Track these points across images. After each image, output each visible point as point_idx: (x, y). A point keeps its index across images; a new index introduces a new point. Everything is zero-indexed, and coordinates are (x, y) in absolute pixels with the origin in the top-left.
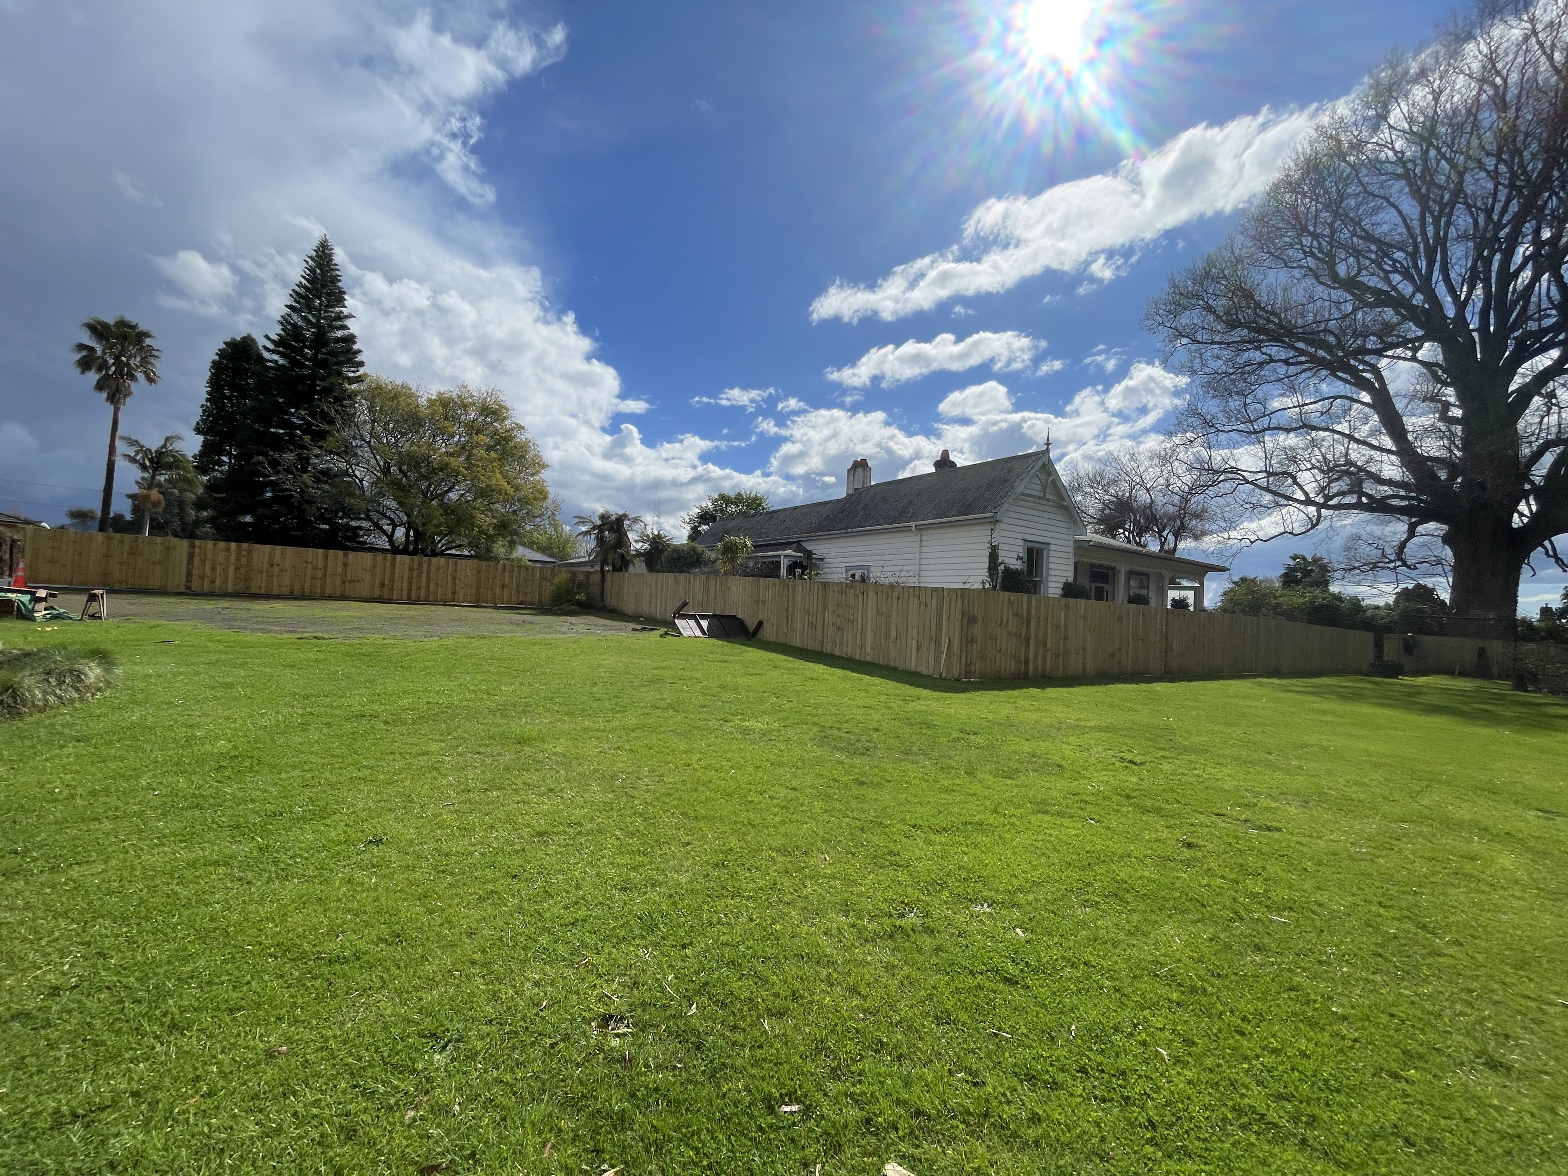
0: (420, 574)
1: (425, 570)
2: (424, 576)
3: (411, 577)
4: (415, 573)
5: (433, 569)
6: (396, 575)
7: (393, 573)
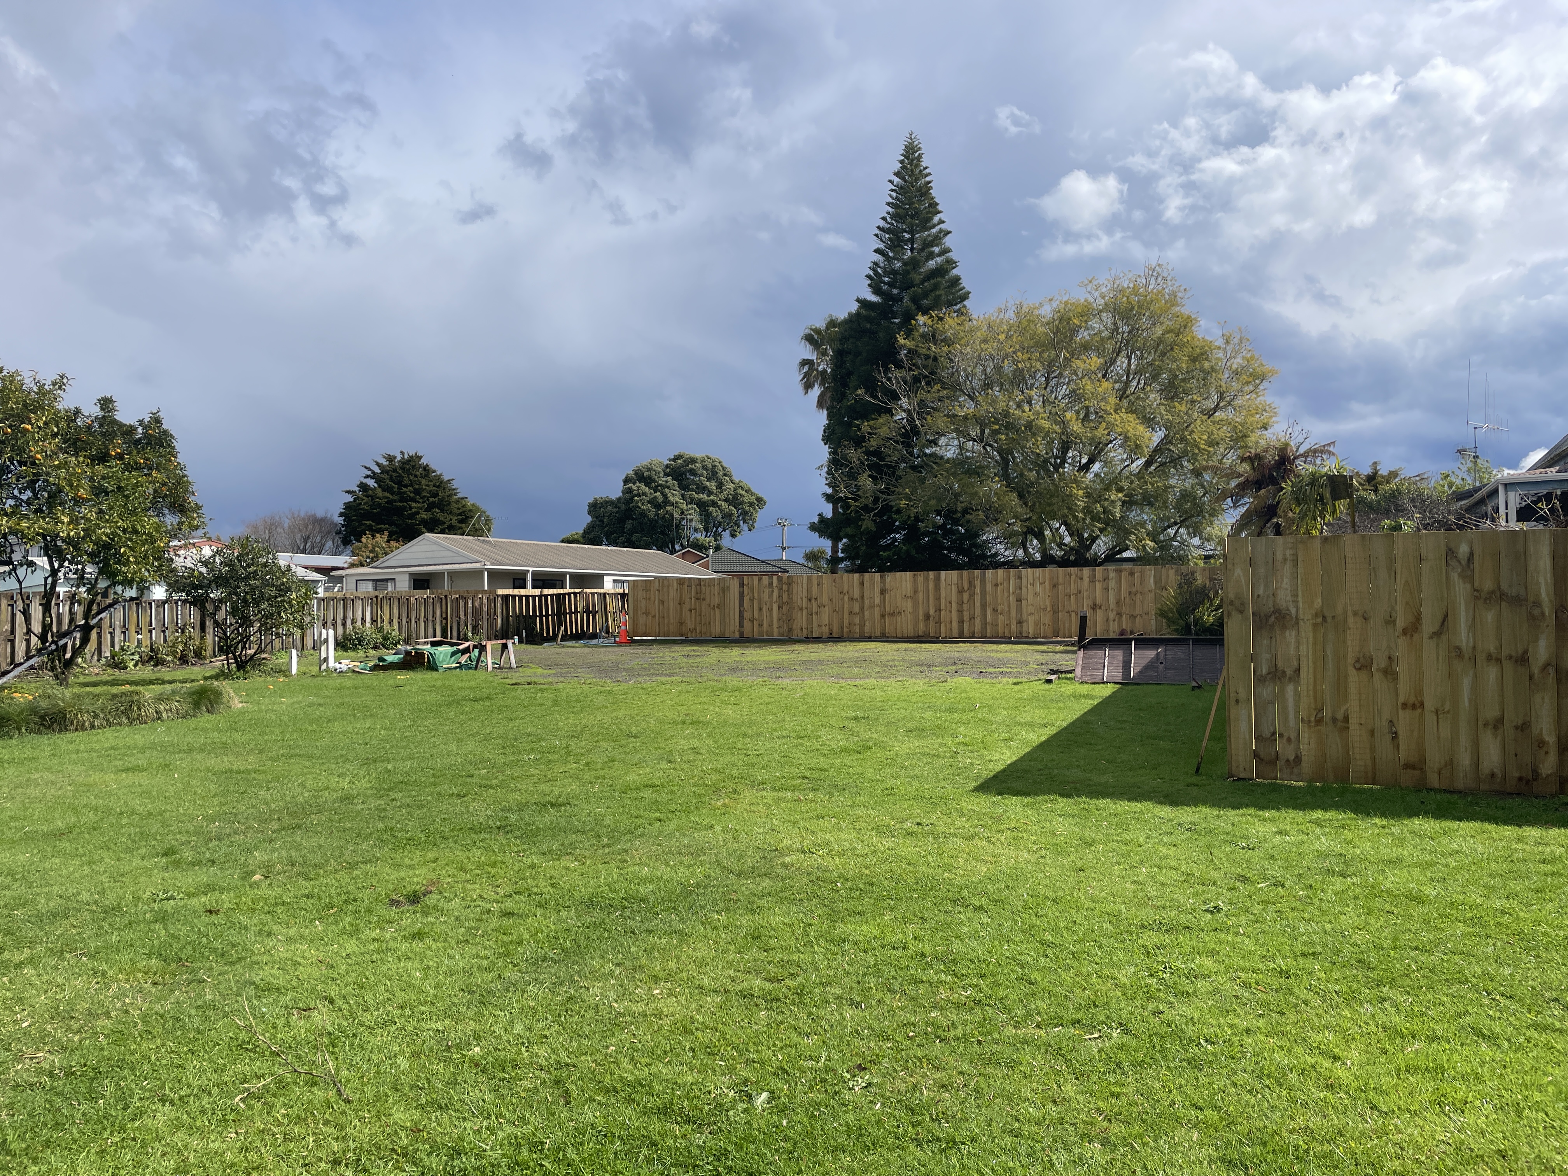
0: (972, 596)
1: (978, 590)
2: (978, 599)
3: (961, 603)
4: (966, 596)
5: (989, 587)
6: (943, 601)
7: (938, 599)
